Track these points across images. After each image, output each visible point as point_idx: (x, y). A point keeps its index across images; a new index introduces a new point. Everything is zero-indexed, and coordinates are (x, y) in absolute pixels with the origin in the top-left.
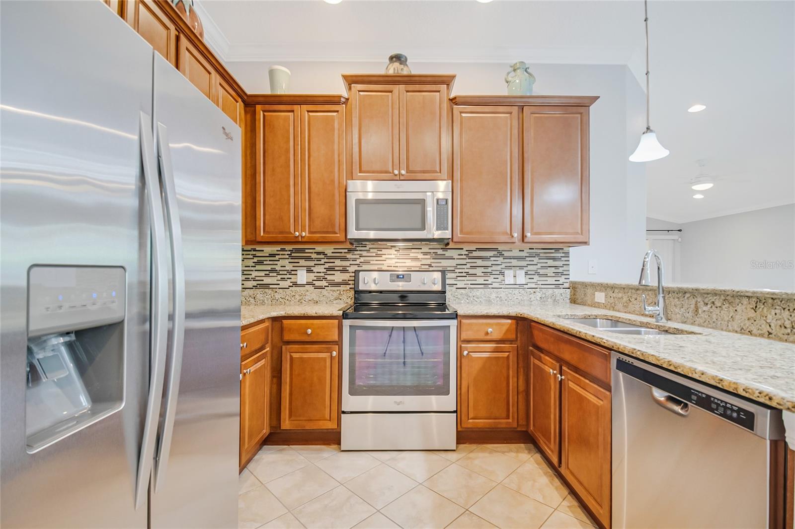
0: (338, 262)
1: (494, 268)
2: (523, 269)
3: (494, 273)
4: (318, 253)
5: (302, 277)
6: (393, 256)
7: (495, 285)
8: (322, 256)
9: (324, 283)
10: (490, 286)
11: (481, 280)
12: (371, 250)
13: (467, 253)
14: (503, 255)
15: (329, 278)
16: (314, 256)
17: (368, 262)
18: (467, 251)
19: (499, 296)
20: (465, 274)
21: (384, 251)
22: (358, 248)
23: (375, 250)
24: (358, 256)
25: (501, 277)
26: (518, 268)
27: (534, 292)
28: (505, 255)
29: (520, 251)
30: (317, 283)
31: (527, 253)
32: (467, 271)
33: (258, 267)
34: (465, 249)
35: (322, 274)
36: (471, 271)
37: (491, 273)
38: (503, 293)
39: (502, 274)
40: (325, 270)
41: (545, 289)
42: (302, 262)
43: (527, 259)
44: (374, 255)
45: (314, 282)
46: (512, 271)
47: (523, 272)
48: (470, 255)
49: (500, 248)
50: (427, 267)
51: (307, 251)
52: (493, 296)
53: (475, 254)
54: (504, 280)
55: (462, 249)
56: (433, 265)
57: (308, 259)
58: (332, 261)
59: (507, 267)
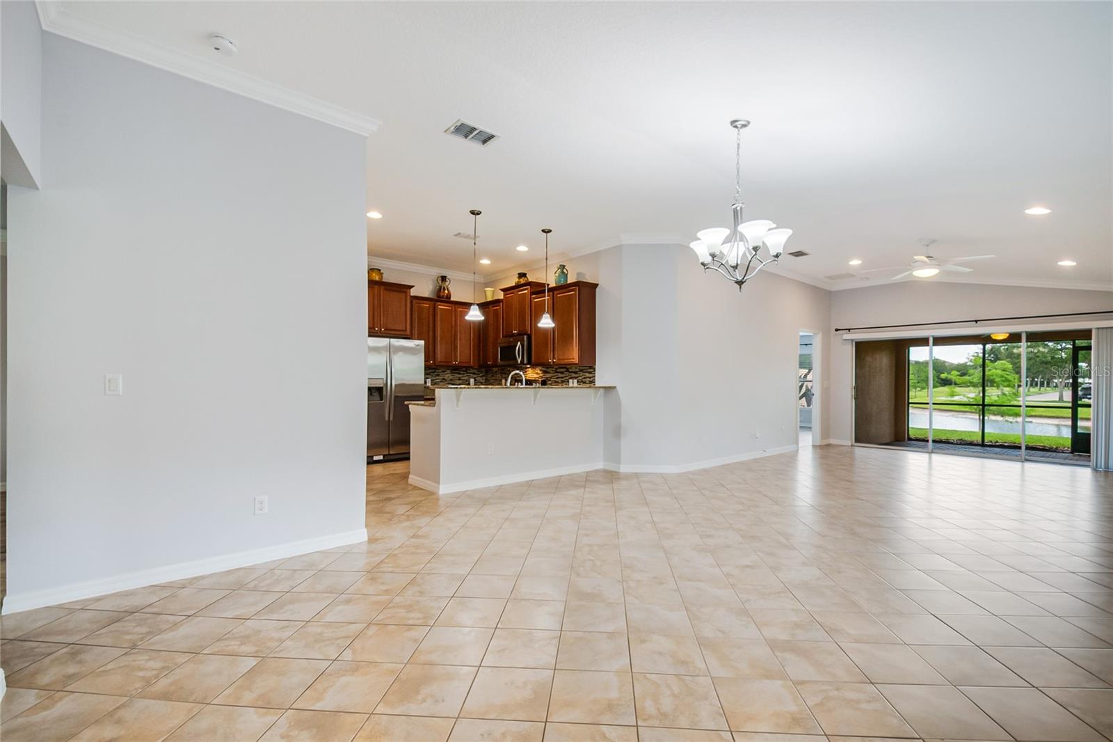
1: (565, 378)
2: (577, 379)
20: (554, 382)
28: (569, 371)
33: (493, 378)
36: (557, 380)
42: (504, 376)
47: (575, 381)
49: (568, 367)
53: (559, 370)
57: (505, 373)
59: (571, 378)
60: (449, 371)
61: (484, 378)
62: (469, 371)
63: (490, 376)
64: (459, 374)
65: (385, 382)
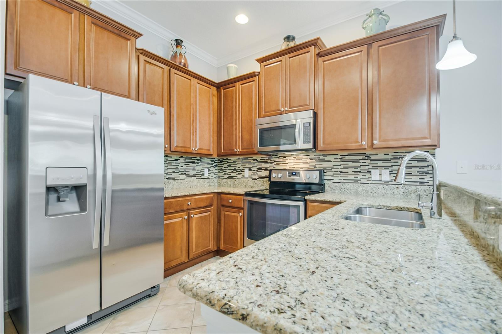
0: (263, 165)
1: (362, 168)
2: (388, 169)
3: (362, 171)
4: (254, 160)
5: (247, 173)
6: (292, 161)
7: (363, 181)
8: (256, 162)
9: (256, 177)
10: (359, 181)
11: (352, 177)
12: (280, 158)
13: (341, 157)
14: (371, 158)
15: (259, 173)
16: (252, 161)
17: (278, 165)
18: (341, 156)
19: (366, 189)
20: (339, 173)
21: (287, 158)
22: (273, 157)
23: (282, 158)
24: (273, 161)
25: (368, 175)
26: (384, 168)
27: (397, 188)
28: (372, 158)
29: (385, 154)
30: (254, 177)
31: (392, 156)
32: (341, 170)
33: (229, 168)
34: (339, 155)
35: (256, 172)
36: (344, 170)
37: (360, 172)
38: (368, 187)
39: (370, 172)
40: (257, 170)
41: (408, 186)
42: (247, 165)
43: (392, 161)
44: (282, 160)
45: (252, 176)
46: (378, 170)
47: (388, 171)
48: (344, 159)
49: (368, 153)
50: (313, 167)
51: (249, 159)
52: (361, 189)
53: (347, 158)
54: (371, 177)
55: (338, 155)
56: (317, 166)
57: (249, 163)
58: (260, 164)
59: (374, 167)
60: (182, 160)
61: (217, 168)
62: (202, 160)
63: (226, 165)
64: (194, 163)
65: (90, 172)
